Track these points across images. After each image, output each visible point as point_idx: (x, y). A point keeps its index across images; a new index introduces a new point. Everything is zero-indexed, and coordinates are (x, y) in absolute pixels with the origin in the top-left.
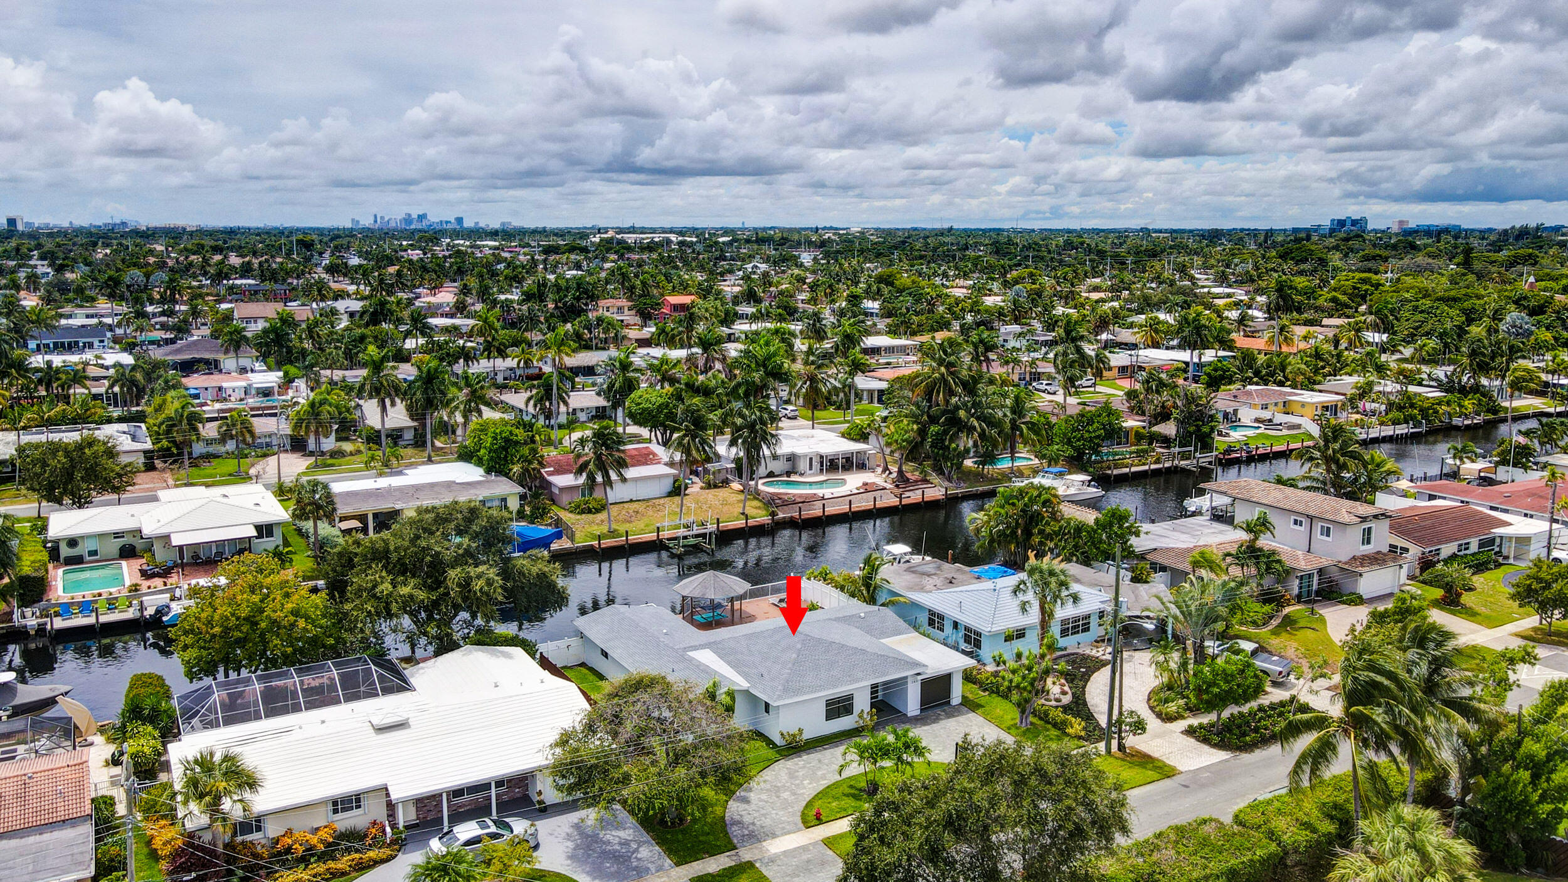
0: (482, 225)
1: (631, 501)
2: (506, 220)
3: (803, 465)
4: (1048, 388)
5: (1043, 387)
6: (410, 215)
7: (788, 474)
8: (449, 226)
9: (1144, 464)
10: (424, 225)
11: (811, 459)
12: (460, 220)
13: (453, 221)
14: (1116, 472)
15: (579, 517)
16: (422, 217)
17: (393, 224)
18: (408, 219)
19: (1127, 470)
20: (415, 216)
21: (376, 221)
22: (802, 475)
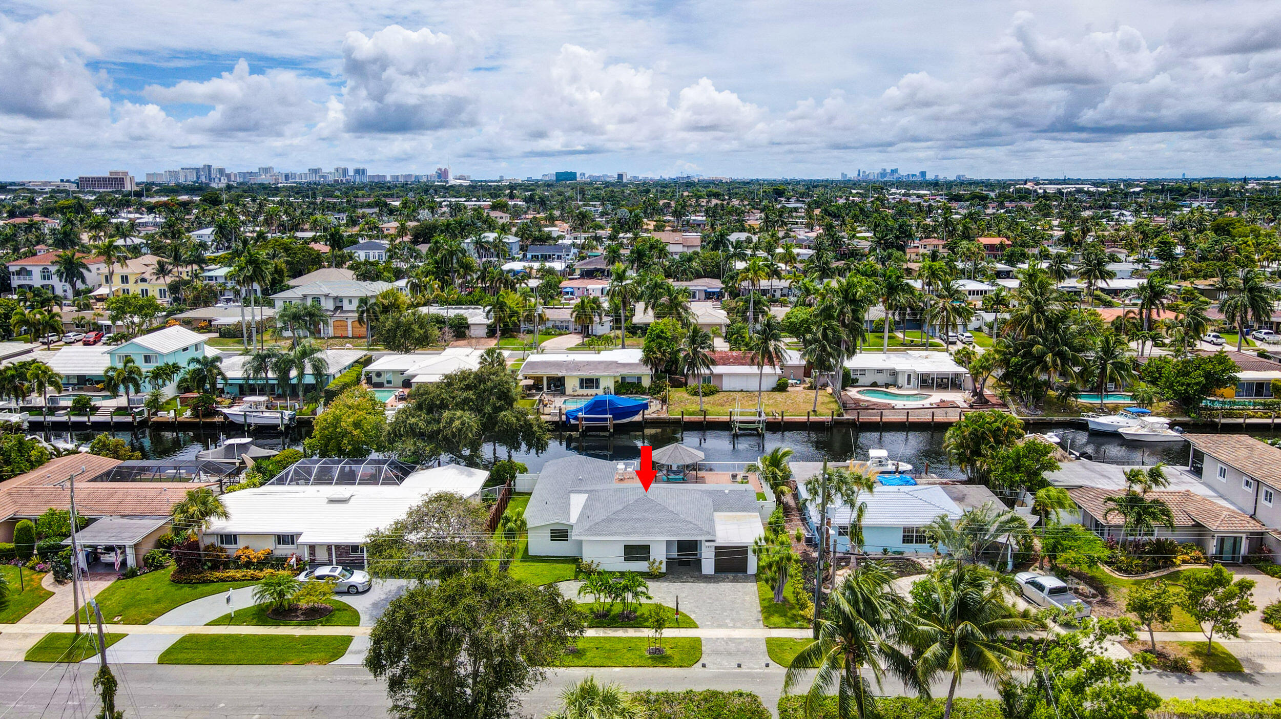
0: (941, 177)
1: (742, 391)
2: (961, 173)
3: (902, 380)
4: (1266, 337)
5: (1262, 336)
6: (885, 170)
7: (887, 386)
8: (915, 178)
9: (1270, 417)
10: (896, 176)
11: (909, 376)
12: (923, 174)
13: (918, 174)
14: (1224, 421)
15: (690, 397)
16: (894, 171)
17: (871, 177)
18: (883, 173)
19: (1241, 421)
20: (889, 171)
21: (859, 175)
22: (899, 388)
